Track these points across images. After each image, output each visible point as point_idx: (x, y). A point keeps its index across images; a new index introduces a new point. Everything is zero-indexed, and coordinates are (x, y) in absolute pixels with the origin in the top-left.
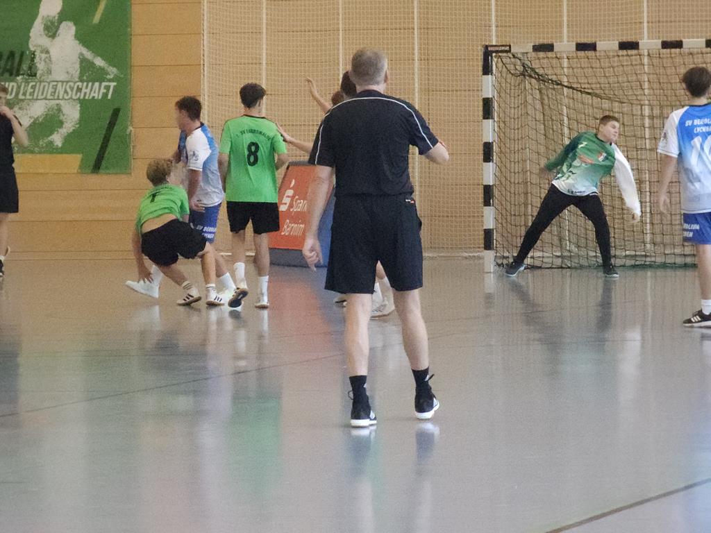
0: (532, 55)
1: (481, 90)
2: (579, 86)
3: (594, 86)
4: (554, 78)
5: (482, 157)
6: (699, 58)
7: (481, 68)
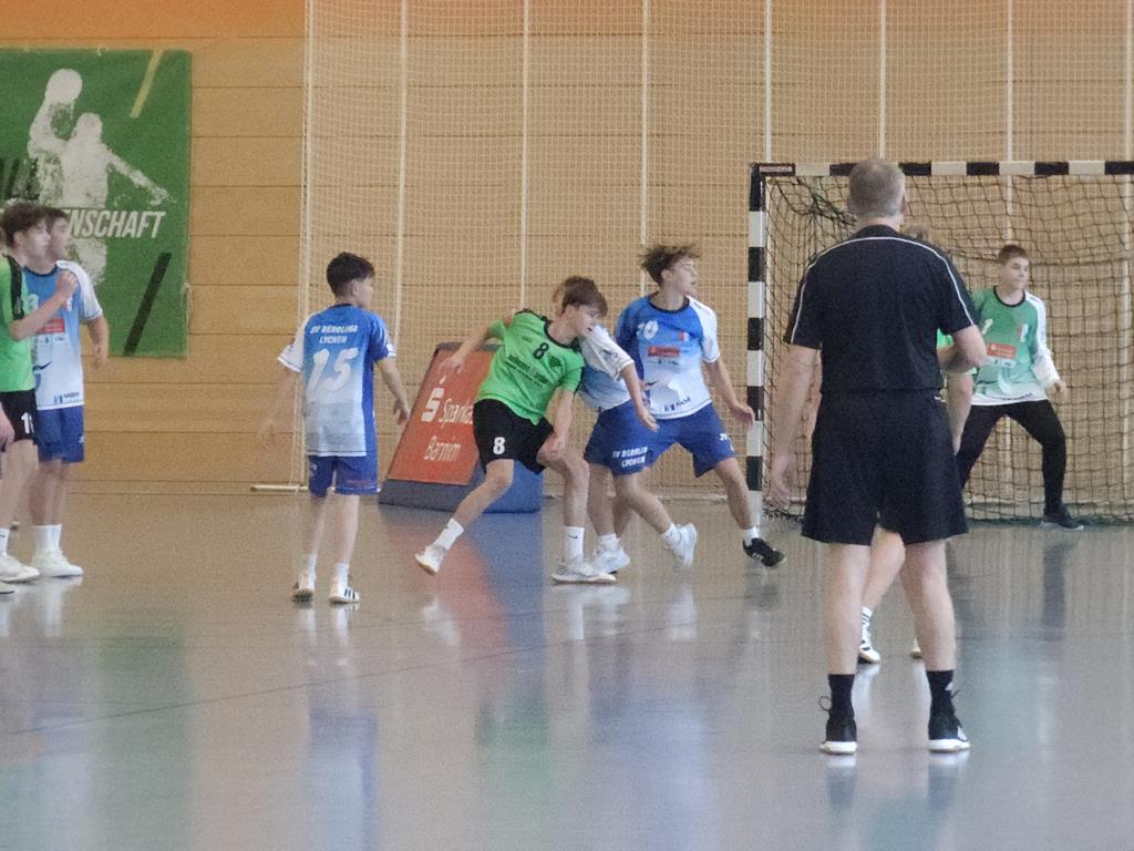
0: (829, 181)
1: (747, 235)
5: (745, 342)
6: (1093, 190)
7: (746, 200)
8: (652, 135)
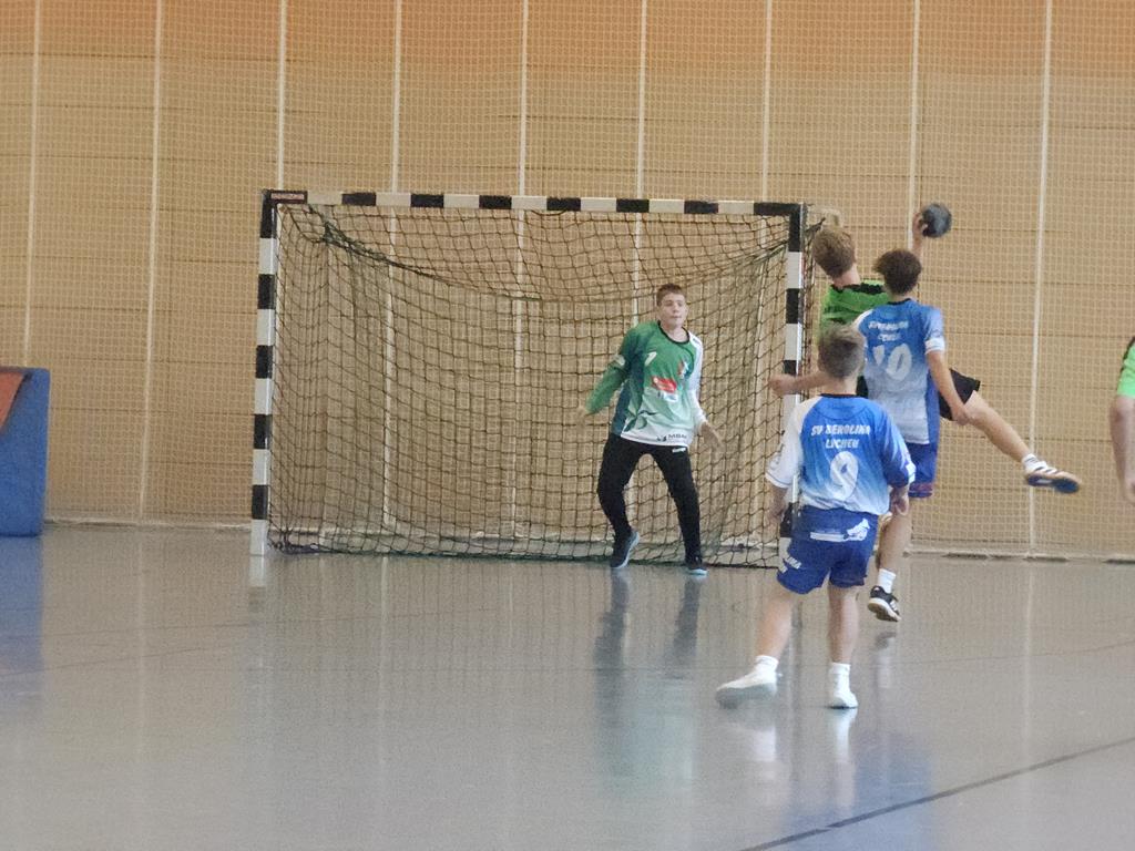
0: (341, 210)
1: (257, 263)
2: (413, 263)
3: (437, 265)
4: (374, 248)
5: (253, 370)
6: (604, 228)
7: (257, 228)
8: (163, 159)
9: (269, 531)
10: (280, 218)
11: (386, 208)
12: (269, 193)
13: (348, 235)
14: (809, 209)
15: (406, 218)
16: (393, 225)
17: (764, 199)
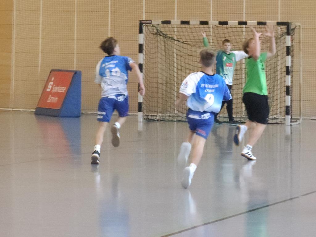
2: (181, 40)
3: (188, 40)
4: (170, 36)
7: (138, 31)
8: (111, 12)
9: (143, 115)
10: (144, 28)
11: (174, 25)
12: (141, 21)
13: (163, 33)
14: (292, 23)
15: (179, 27)
16: (176, 29)
17: (279, 21)
